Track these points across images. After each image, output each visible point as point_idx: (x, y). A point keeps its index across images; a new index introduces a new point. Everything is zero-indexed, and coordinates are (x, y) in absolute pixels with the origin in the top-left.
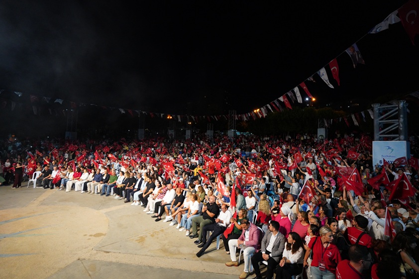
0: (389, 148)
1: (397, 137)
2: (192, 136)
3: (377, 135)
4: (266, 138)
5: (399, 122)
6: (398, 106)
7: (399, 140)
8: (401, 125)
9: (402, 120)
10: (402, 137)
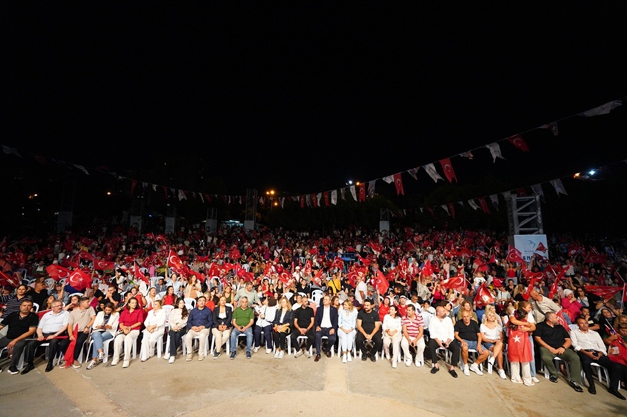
0: (531, 242)
1: (536, 231)
2: (177, 229)
3: (517, 229)
4: (305, 234)
5: (536, 214)
6: (535, 199)
7: (539, 234)
8: (539, 218)
9: (539, 213)
10: (541, 231)
